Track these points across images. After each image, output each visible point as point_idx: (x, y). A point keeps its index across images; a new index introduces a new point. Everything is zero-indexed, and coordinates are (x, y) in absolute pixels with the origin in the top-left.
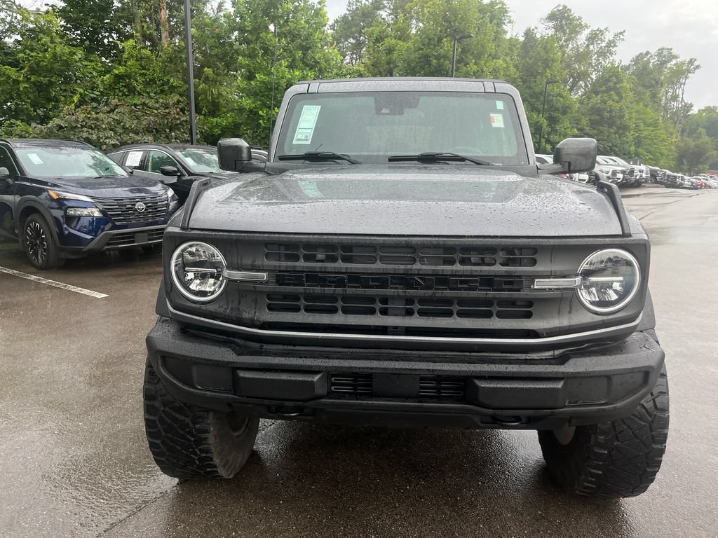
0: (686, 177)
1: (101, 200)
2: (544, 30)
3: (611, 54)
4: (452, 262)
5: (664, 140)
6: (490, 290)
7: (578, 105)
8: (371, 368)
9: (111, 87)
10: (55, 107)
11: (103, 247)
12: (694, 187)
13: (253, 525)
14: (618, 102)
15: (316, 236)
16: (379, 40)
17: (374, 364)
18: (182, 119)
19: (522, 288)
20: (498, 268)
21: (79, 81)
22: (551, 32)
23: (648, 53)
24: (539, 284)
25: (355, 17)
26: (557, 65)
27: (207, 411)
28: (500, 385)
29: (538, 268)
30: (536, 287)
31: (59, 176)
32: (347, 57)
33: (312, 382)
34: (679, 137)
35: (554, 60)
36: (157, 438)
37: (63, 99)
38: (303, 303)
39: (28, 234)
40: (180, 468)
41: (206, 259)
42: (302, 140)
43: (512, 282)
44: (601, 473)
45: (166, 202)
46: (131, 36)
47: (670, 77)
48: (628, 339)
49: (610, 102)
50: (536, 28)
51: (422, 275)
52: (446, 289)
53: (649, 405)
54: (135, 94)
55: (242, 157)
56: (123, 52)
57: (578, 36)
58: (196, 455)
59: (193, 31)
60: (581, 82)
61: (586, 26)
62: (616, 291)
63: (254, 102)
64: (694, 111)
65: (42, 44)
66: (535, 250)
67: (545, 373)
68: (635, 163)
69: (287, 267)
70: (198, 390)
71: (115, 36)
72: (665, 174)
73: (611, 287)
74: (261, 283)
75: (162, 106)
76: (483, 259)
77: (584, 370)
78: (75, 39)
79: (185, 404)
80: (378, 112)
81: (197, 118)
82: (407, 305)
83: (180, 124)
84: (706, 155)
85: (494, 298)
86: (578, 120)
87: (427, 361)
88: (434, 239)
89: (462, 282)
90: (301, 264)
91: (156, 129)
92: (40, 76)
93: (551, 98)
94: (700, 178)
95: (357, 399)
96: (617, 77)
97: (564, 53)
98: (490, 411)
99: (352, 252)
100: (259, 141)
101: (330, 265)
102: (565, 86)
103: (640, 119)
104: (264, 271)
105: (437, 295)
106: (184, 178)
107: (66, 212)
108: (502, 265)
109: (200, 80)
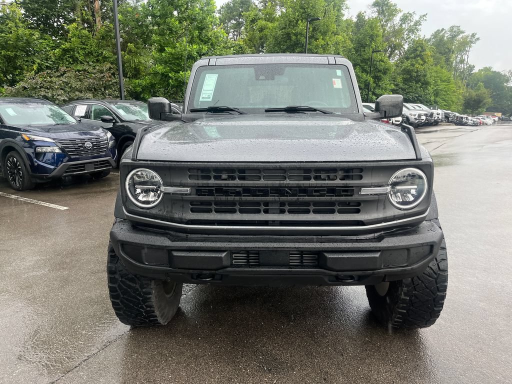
0: (470, 118)
1: (60, 141)
2: (371, 14)
3: (417, 30)
4: (309, 179)
5: (454, 92)
6: (333, 196)
7: (394, 67)
8: (259, 248)
9: (60, 58)
10: (20, 74)
11: (63, 174)
12: (475, 125)
13: (182, 353)
14: (422, 65)
15: (222, 164)
16: (253, 21)
17: (261, 245)
18: (113, 81)
19: (353, 194)
20: (338, 182)
21: (37, 54)
22: (375, 15)
23: (443, 30)
24: (364, 191)
25: (236, 5)
26: (380, 39)
27: (151, 279)
28: (340, 256)
29: (364, 181)
30: (362, 193)
31: (28, 124)
32: (230, 34)
33: (221, 257)
34: (465, 89)
35: (377, 36)
36: (117, 299)
37: (26, 67)
38: (213, 207)
39: (8, 166)
40: (133, 318)
41: (148, 180)
42: (206, 98)
43: (348, 191)
44: (405, 311)
45: (107, 141)
46: (74, 21)
47: (459, 46)
48: (421, 225)
49: (417, 65)
50: (365, 12)
51: (290, 187)
52: (305, 196)
53: (435, 268)
54: (78, 63)
55: (165, 110)
56: (68, 32)
57: (395, 18)
58: (143, 309)
59: (119, 16)
60: (396, 51)
61: (400, 11)
62: (412, 195)
63: (164, 68)
64: (476, 70)
65: (9, 28)
66: (361, 169)
67: (369, 248)
68: (434, 109)
69: (203, 184)
70: (146, 265)
71: (62, 21)
72: (455, 116)
73: (409, 193)
74: (186, 194)
75: (98, 72)
76: (328, 176)
77: (393, 245)
78: (32, 24)
79: (136, 276)
80: (257, 79)
81: (124, 80)
82: (280, 206)
83: (112, 85)
84: (484, 102)
85: (336, 201)
86: (394, 78)
87: (294, 242)
88: (297, 164)
89: (316, 191)
90: (212, 182)
91: (94, 88)
92: (8, 51)
93: (375, 63)
94: (480, 118)
95: (250, 268)
96: (422, 48)
97: (384, 30)
98: (334, 273)
99: (245, 174)
100: (169, 96)
101: (231, 182)
102: (385, 54)
103: (438, 77)
104: (188, 186)
105: (300, 200)
106: (118, 124)
107: (35, 150)
108: (341, 179)
109: (125, 52)
